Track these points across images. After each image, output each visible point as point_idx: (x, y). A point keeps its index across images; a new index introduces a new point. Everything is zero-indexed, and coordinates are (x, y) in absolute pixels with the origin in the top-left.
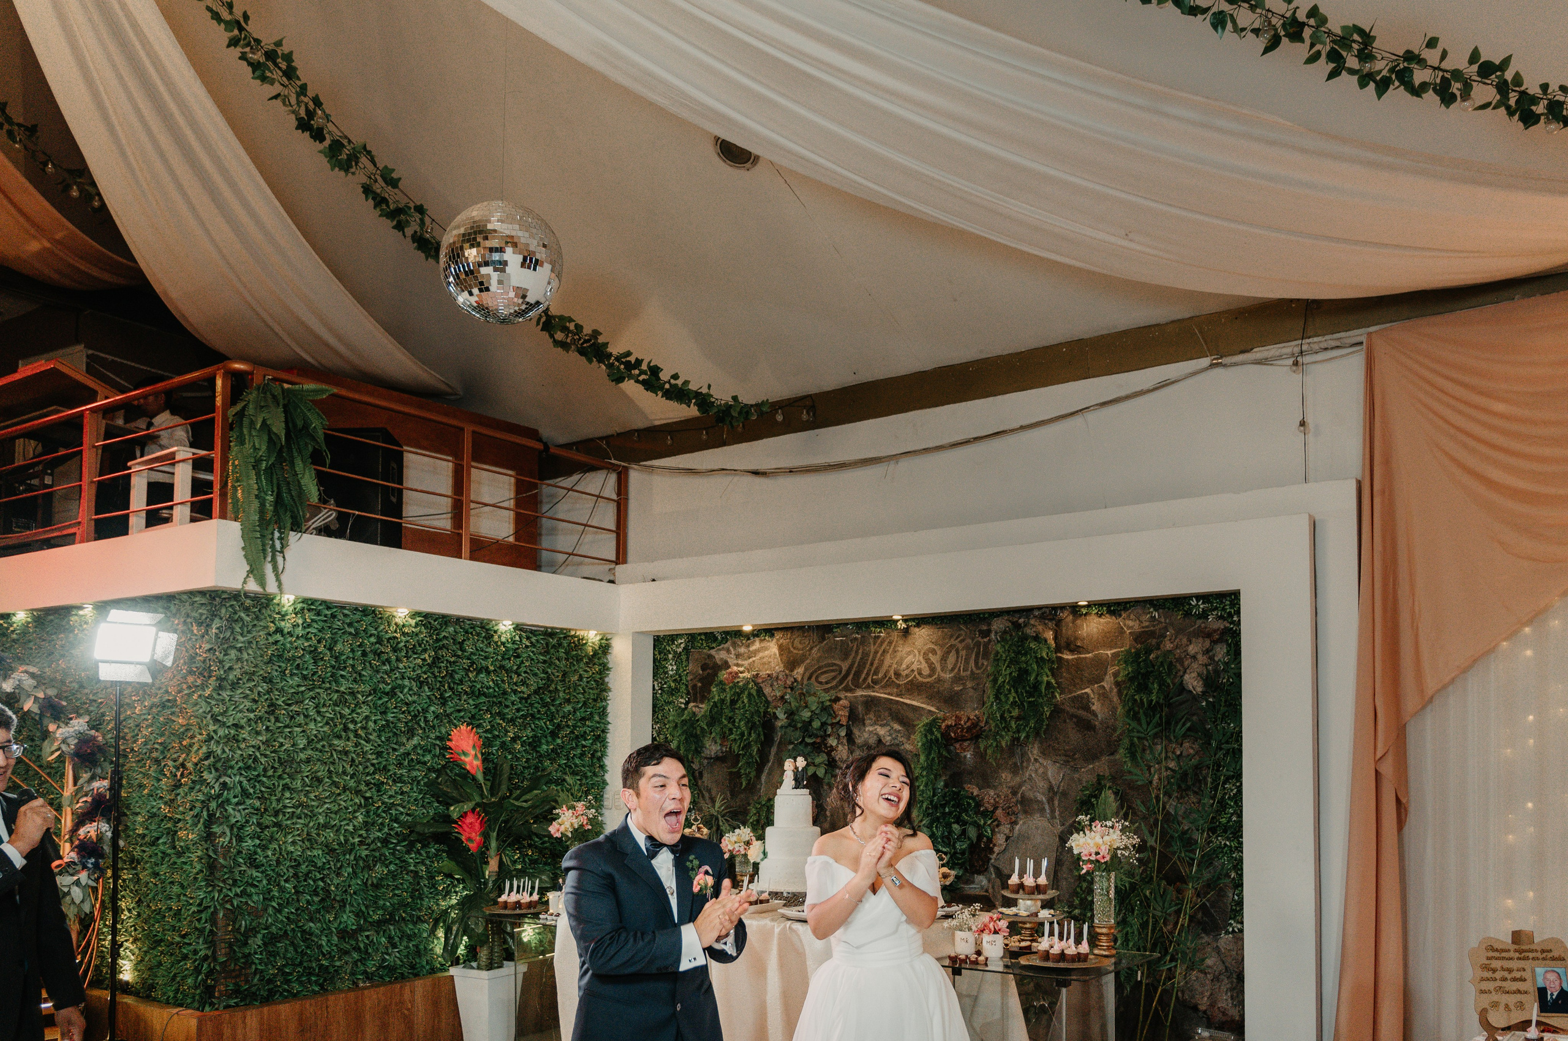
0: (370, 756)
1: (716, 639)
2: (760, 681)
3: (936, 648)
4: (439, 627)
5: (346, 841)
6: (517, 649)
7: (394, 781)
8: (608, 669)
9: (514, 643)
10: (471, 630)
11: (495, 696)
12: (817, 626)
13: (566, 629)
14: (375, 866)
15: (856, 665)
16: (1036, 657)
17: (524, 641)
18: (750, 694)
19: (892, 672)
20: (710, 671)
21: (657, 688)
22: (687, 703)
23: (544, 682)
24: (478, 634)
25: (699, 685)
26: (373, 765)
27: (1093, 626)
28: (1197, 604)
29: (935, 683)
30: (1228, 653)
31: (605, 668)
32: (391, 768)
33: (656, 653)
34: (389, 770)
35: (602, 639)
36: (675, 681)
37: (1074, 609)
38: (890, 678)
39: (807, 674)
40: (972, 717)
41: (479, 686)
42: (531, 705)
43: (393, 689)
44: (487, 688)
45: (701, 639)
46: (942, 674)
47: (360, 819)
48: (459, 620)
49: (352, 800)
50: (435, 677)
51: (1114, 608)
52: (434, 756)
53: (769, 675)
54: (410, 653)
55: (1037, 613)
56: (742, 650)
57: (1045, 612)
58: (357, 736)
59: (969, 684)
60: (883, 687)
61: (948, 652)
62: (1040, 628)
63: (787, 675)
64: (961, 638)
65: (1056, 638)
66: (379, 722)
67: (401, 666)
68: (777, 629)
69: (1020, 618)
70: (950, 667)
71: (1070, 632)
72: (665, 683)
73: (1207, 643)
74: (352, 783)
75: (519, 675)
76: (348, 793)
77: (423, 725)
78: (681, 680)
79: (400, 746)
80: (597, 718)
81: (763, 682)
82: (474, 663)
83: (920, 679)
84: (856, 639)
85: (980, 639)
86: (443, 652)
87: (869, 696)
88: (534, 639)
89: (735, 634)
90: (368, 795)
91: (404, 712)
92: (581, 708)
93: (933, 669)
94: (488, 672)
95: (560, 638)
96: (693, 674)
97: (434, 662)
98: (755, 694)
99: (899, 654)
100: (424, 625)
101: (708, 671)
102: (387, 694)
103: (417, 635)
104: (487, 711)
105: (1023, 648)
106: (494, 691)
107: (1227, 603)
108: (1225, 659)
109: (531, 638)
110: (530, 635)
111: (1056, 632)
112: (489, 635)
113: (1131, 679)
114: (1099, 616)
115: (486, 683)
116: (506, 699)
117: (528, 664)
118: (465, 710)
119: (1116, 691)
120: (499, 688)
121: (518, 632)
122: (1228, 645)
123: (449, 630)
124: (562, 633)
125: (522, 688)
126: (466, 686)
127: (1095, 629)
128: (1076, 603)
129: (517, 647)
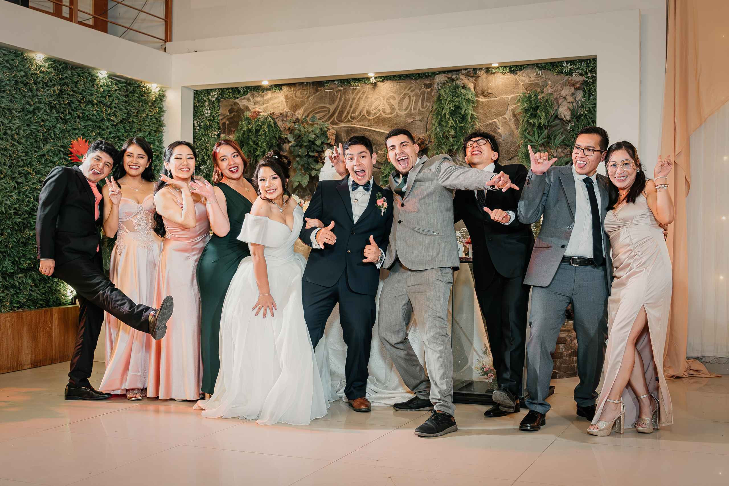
0: (21, 154)
1: (239, 92)
2: (275, 117)
3: (395, 95)
4: (62, 70)
5: (6, 211)
6: (109, 91)
7: (36, 172)
8: (163, 111)
9: (108, 86)
10: (82, 75)
11: (97, 122)
12: (313, 83)
13: (139, 81)
14: (24, 230)
15: (340, 106)
16: (464, 99)
17: (114, 86)
18: (269, 126)
19: (365, 112)
20: (236, 114)
21: (196, 125)
22: (219, 135)
23: (126, 115)
24: (87, 78)
25: (227, 122)
26: (22, 160)
27: (499, 81)
28: (567, 66)
29: (395, 117)
30: (584, 96)
31: (161, 111)
32: (34, 163)
33: (196, 102)
34: (33, 165)
35: (159, 91)
36: (210, 120)
37: (488, 70)
38: (364, 115)
39: (306, 114)
40: (421, 138)
41: (87, 113)
42: (118, 130)
43: (34, 109)
44: (92, 116)
45: (229, 92)
46: (399, 112)
47: (15, 197)
48: (74, 67)
49: (9, 184)
50: (60, 104)
51: (514, 68)
52: (60, 158)
53: (281, 114)
54: (45, 86)
55: (464, 72)
56: (258, 99)
57: (469, 72)
58: (13, 139)
59: (418, 118)
60: (359, 121)
61: (404, 98)
62: (466, 81)
63: (292, 114)
64: (412, 89)
65: (475, 88)
66: (26, 131)
67: (39, 94)
68: (284, 85)
69: (452, 75)
70: (404, 108)
71: (484, 84)
72: (202, 122)
73: (573, 89)
74: (9, 173)
75: (111, 109)
76: (7, 178)
77: (53, 135)
78: (214, 119)
79: (39, 149)
80: (157, 144)
81: (277, 118)
82: (84, 97)
83: (384, 115)
84: (340, 90)
85: (425, 89)
86: (66, 88)
87: (350, 127)
88: (120, 85)
89: (254, 89)
90: (19, 181)
91: (41, 126)
92: (147, 136)
93: (393, 109)
94: (93, 105)
95: (135, 87)
96: (224, 115)
97: (59, 94)
98: (273, 125)
99: (370, 100)
100: (52, 67)
101: (234, 113)
102: (30, 112)
103: (49, 73)
104: (92, 131)
105: (457, 93)
106: (97, 118)
107: (585, 65)
108: (583, 99)
109: (118, 84)
110: (118, 83)
111: (475, 84)
112: (93, 79)
113: (526, 111)
114: (504, 73)
115: (91, 112)
116: (103, 124)
117: (117, 102)
118: (79, 129)
119: (513, 120)
120: (99, 116)
121: (111, 80)
122: (584, 91)
123: (69, 73)
124: (136, 84)
125: (113, 118)
126: (79, 113)
127: (500, 83)
128: (491, 64)
129: (110, 89)
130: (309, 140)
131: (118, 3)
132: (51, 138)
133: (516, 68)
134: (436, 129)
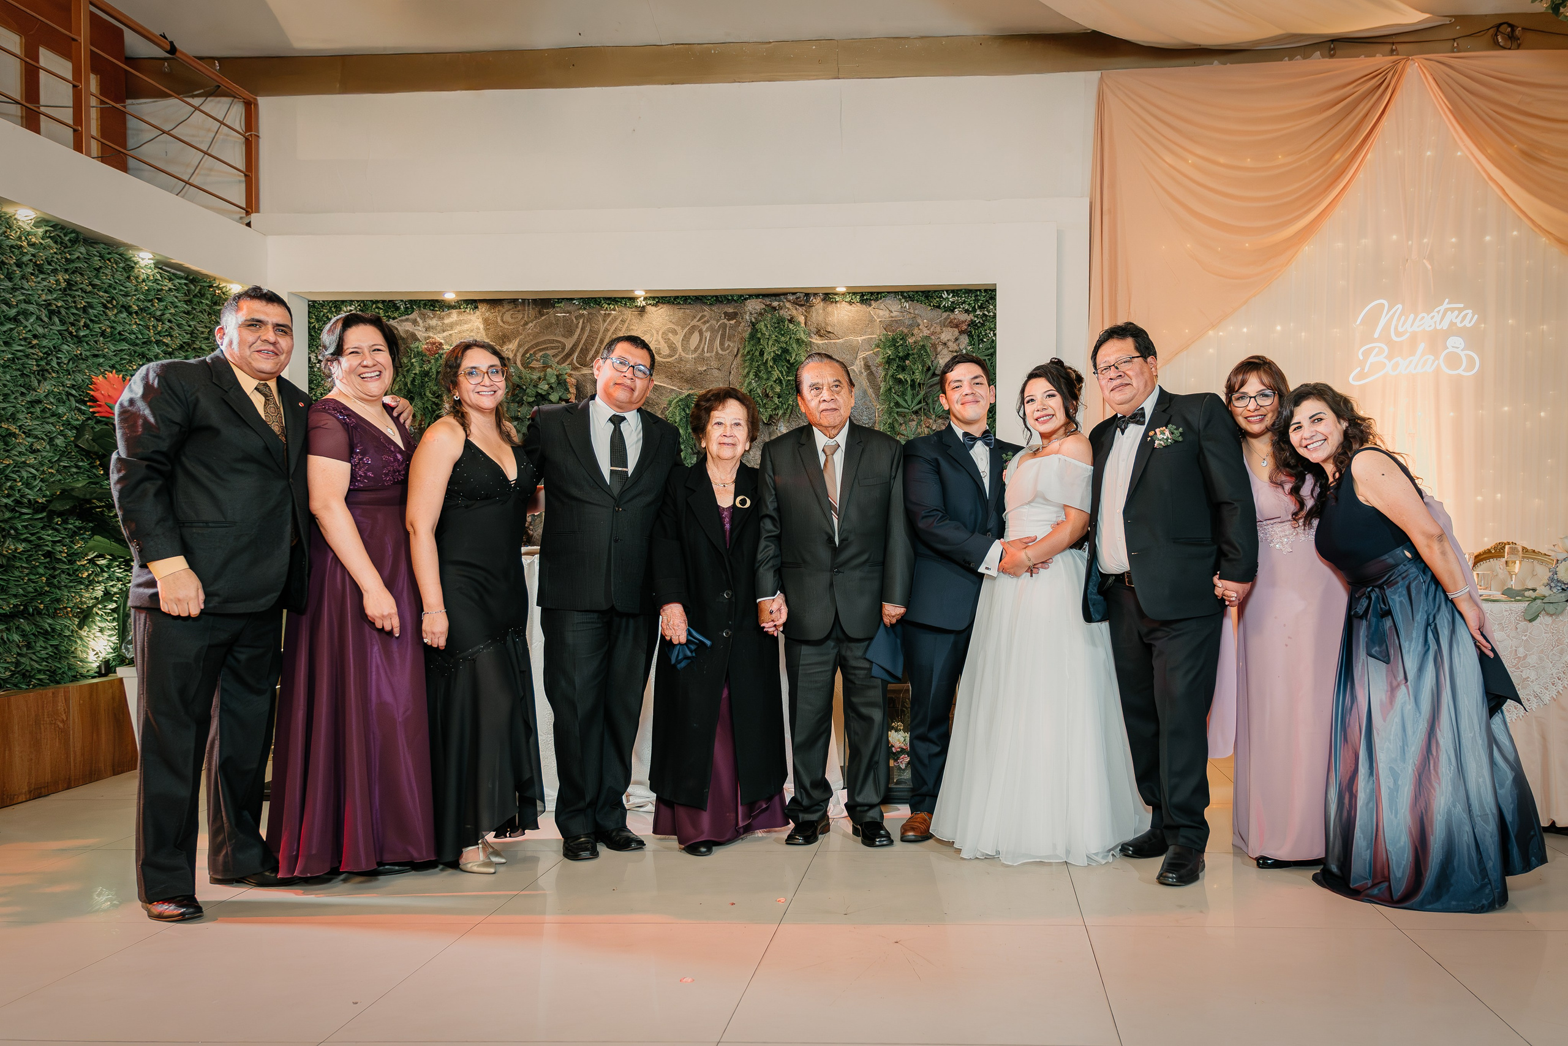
1: (397, 308)
3: (676, 328)
6: (158, 290)
9: (155, 281)
10: (109, 256)
11: (137, 345)
12: (531, 300)
13: (210, 277)
15: (583, 342)
16: (794, 338)
17: (166, 282)
24: (118, 263)
27: (843, 314)
28: (947, 298)
33: (313, 320)
37: (828, 297)
41: (119, 328)
43: (18, 314)
45: (376, 307)
46: (685, 355)
51: (868, 296)
54: (37, 272)
55: (790, 297)
57: (799, 298)
59: (714, 365)
61: (691, 333)
62: (793, 312)
64: (705, 319)
65: (805, 324)
66: (4, 354)
67: (26, 285)
68: (482, 301)
69: (772, 301)
70: (693, 347)
71: (820, 318)
75: (163, 323)
77: (55, 367)
82: (113, 298)
84: (582, 315)
85: (726, 321)
88: (176, 282)
89: (425, 305)
93: (673, 349)
94: (130, 314)
97: (65, 289)
100: (50, 237)
102: (11, 319)
103: (45, 249)
104: (130, 362)
105: (781, 330)
106: (137, 338)
107: (974, 298)
108: (969, 348)
109: (173, 280)
110: (173, 277)
111: (806, 317)
112: (129, 267)
113: (889, 361)
114: (850, 303)
115: (128, 327)
116: (149, 350)
117: (173, 311)
118: (104, 356)
119: (865, 374)
120: (142, 334)
121: (161, 271)
122: (970, 335)
123: (82, 251)
124: (205, 282)
125: (167, 340)
126: (105, 325)
127: (846, 317)
128: (834, 288)
129: (159, 287)
130: (537, 392)
131: (164, 133)
132: (53, 370)
133: (871, 296)
134: (750, 383)
